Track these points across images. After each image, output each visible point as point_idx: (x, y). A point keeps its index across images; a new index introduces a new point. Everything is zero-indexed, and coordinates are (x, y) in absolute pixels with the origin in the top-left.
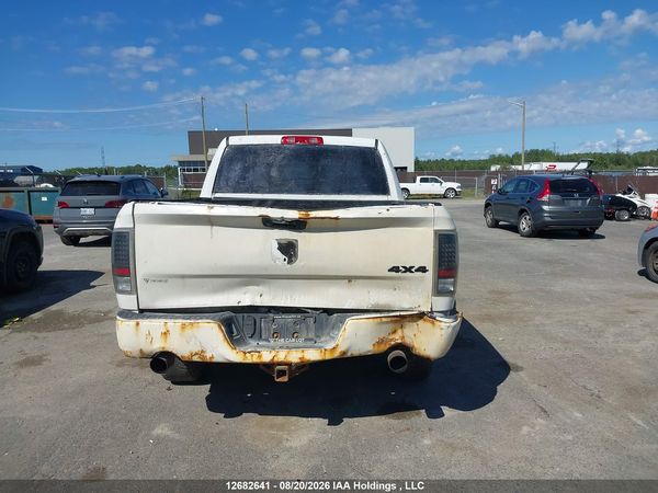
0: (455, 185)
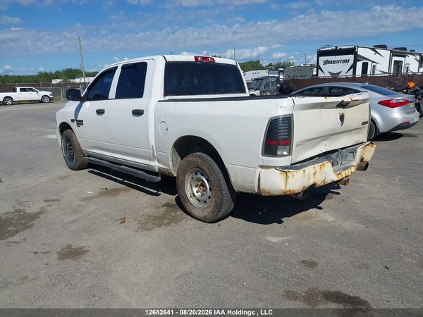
0: (48, 93)
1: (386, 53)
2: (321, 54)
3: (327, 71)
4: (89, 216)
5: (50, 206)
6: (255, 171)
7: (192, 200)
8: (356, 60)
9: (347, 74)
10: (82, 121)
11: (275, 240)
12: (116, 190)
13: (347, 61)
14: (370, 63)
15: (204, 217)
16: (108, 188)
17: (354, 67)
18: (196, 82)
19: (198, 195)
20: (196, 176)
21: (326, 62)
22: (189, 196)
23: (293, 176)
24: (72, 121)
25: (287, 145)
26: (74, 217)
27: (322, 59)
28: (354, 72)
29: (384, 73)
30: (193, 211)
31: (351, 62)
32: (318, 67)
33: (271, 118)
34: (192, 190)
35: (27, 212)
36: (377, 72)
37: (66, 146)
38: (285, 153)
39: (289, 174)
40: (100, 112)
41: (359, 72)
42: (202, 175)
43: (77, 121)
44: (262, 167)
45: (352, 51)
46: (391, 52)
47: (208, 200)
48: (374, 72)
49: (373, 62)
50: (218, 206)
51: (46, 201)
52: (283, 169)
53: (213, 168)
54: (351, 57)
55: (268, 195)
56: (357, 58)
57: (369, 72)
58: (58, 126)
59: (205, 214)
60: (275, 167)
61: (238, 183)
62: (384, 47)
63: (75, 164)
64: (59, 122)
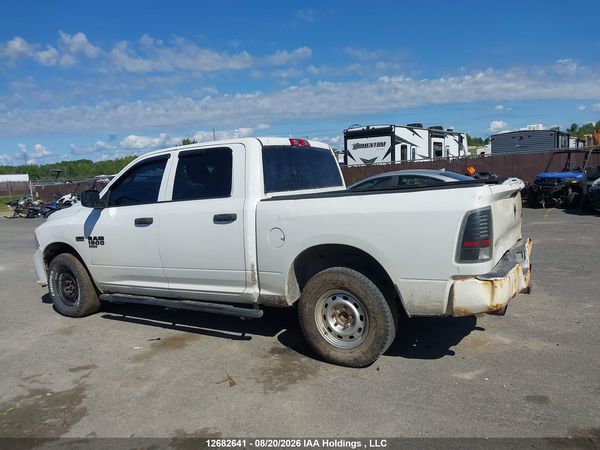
1: (424, 134)
2: (349, 135)
3: (358, 157)
4: (169, 382)
5: (87, 376)
6: (445, 285)
7: (330, 338)
8: (394, 143)
9: (385, 160)
10: (102, 238)
11: (468, 376)
12: (174, 339)
13: (383, 144)
14: (409, 146)
15: (355, 359)
16: (162, 338)
17: (392, 151)
18: (295, 172)
19: (337, 329)
20: (336, 302)
21: (356, 146)
22: (322, 333)
23: (501, 285)
24: (79, 239)
25: (485, 246)
26: (146, 387)
27: (351, 142)
28: (393, 158)
29: (425, 158)
30: (332, 353)
31: (388, 145)
32: (346, 153)
33: (467, 213)
34: (327, 323)
35: (56, 391)
36: (417, 157)
37: (57, 281)
38: (486, 257)
39: (497, 284)
40: (143, 222)
41: (398, 158)
42: (346, 298)
43: (90, 238)
44: (455, 278)
45: (388, 132)
46: (430, 132)
47: (357, 335)
48: (414, 157)
49: (412, 145)
50: (380, 341)
51: (72, 370)
52: (489, 278)
53: (368, 287)
54: (387, 139)
55: (463, 315)
56: (395, 140)
57: (409, 158)
58: (42, 248)
59: (357, 354)
60: (475, 277)
61: (416, 304)
62: (419, 126)
63: (80, 307)
64: (44, 244)
